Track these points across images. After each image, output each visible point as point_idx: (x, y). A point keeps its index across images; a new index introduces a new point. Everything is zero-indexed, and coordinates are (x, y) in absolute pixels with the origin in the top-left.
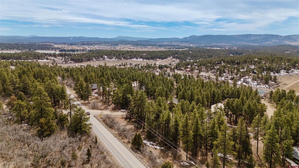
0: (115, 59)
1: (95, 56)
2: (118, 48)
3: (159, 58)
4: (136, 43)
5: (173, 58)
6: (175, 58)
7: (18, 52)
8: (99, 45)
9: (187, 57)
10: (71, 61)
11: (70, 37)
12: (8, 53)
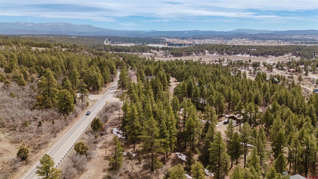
0: (217, 54)
1: (195, 51)
2: (230, 43)
3: (273, 55)
4: (254, 37)
5: (292, 55)
6: (295, 56)
7: (133, 45)
8: (210, 39)
9: (314, 55)
10: (171, 55)
11: (185, 31)
12: (121, 46)
